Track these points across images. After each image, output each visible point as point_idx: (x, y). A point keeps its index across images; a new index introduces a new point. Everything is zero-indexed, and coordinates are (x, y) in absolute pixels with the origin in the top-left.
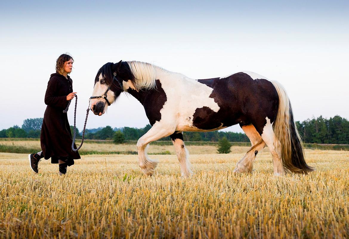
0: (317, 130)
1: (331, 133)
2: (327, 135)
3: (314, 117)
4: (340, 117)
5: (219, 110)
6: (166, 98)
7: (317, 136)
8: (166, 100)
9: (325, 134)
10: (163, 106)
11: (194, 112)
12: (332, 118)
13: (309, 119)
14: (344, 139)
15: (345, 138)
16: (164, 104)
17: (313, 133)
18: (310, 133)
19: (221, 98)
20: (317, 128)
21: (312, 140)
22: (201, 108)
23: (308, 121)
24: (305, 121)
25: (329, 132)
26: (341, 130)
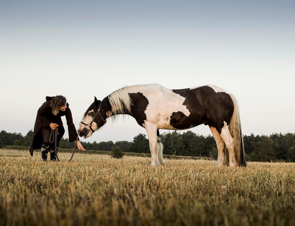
0: (172, 143)
1: (184, 146)
2: (181, 148)
3: (169, 132)
4: (192, 133)
5: (190, 115)
6: (148, 102)
7: (172, 149)
8: (148, 104)
9: (180, 147)
10: (146, 108)
11: (171, 115)
12: (185, 133)
13: (165, 133)
14: (195, 152)
15: (197, 151)
16: (147, 107)
17: (169, 146)
18: (166, 145)
19: (191, 106)
20: (172, 141)
21: (168, 152)
22: (176, 112)
23: (165, 135)
24: (162, 135)
25: (183, 145)
26: (193, 144)
